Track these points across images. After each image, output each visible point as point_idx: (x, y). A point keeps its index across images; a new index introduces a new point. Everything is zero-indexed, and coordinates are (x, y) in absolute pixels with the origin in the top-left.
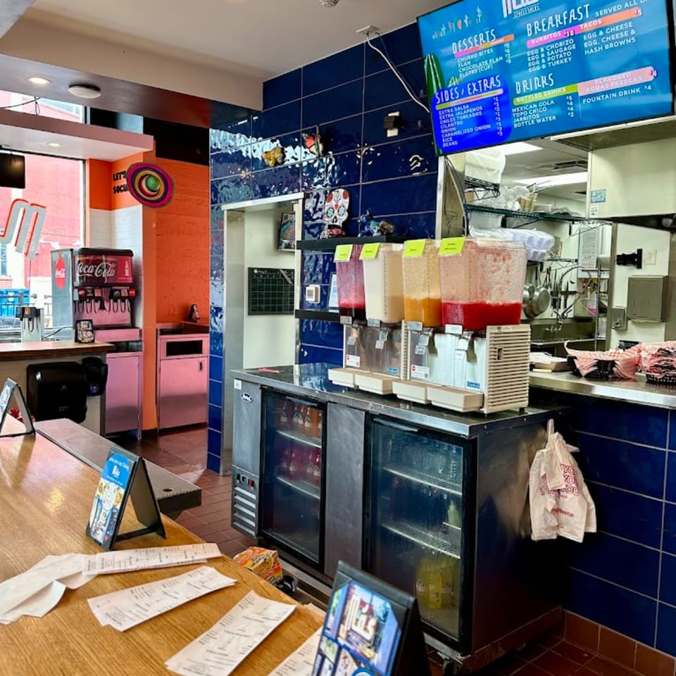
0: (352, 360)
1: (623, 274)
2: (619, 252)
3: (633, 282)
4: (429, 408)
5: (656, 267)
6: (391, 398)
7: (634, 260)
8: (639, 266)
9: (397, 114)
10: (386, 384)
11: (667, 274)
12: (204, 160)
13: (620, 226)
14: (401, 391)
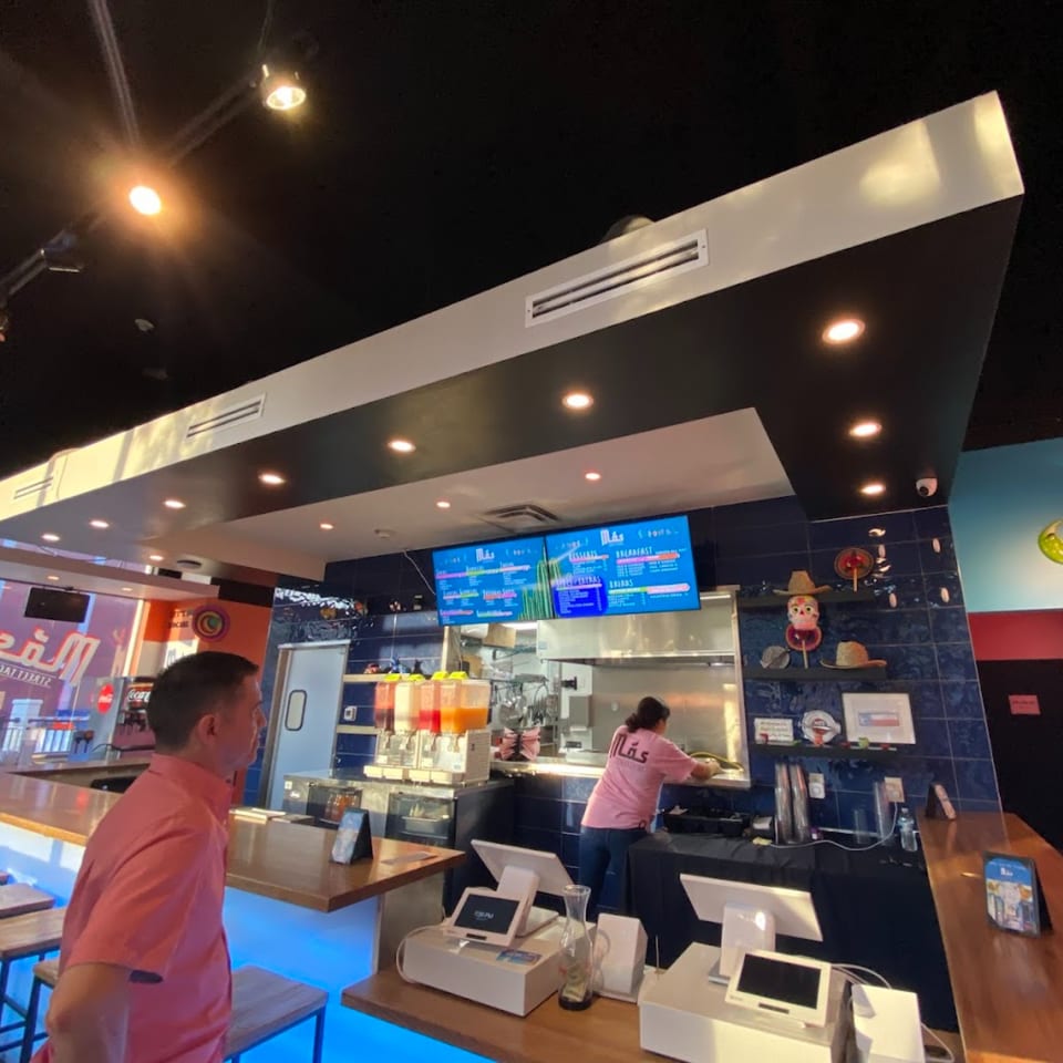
0: (381, 759)
1: (566, 694)
2: (564, 679)
3: (572, 700)
4: (431, 784)
5: (585, 689)
6: (408, 782)
7: (572, 684)
8: (575, 687)
9: (420, 597)
10: (405, 772)
11: (590, 693)
12: (269, 605)
13: (564, 664)
14: (414, 776)
